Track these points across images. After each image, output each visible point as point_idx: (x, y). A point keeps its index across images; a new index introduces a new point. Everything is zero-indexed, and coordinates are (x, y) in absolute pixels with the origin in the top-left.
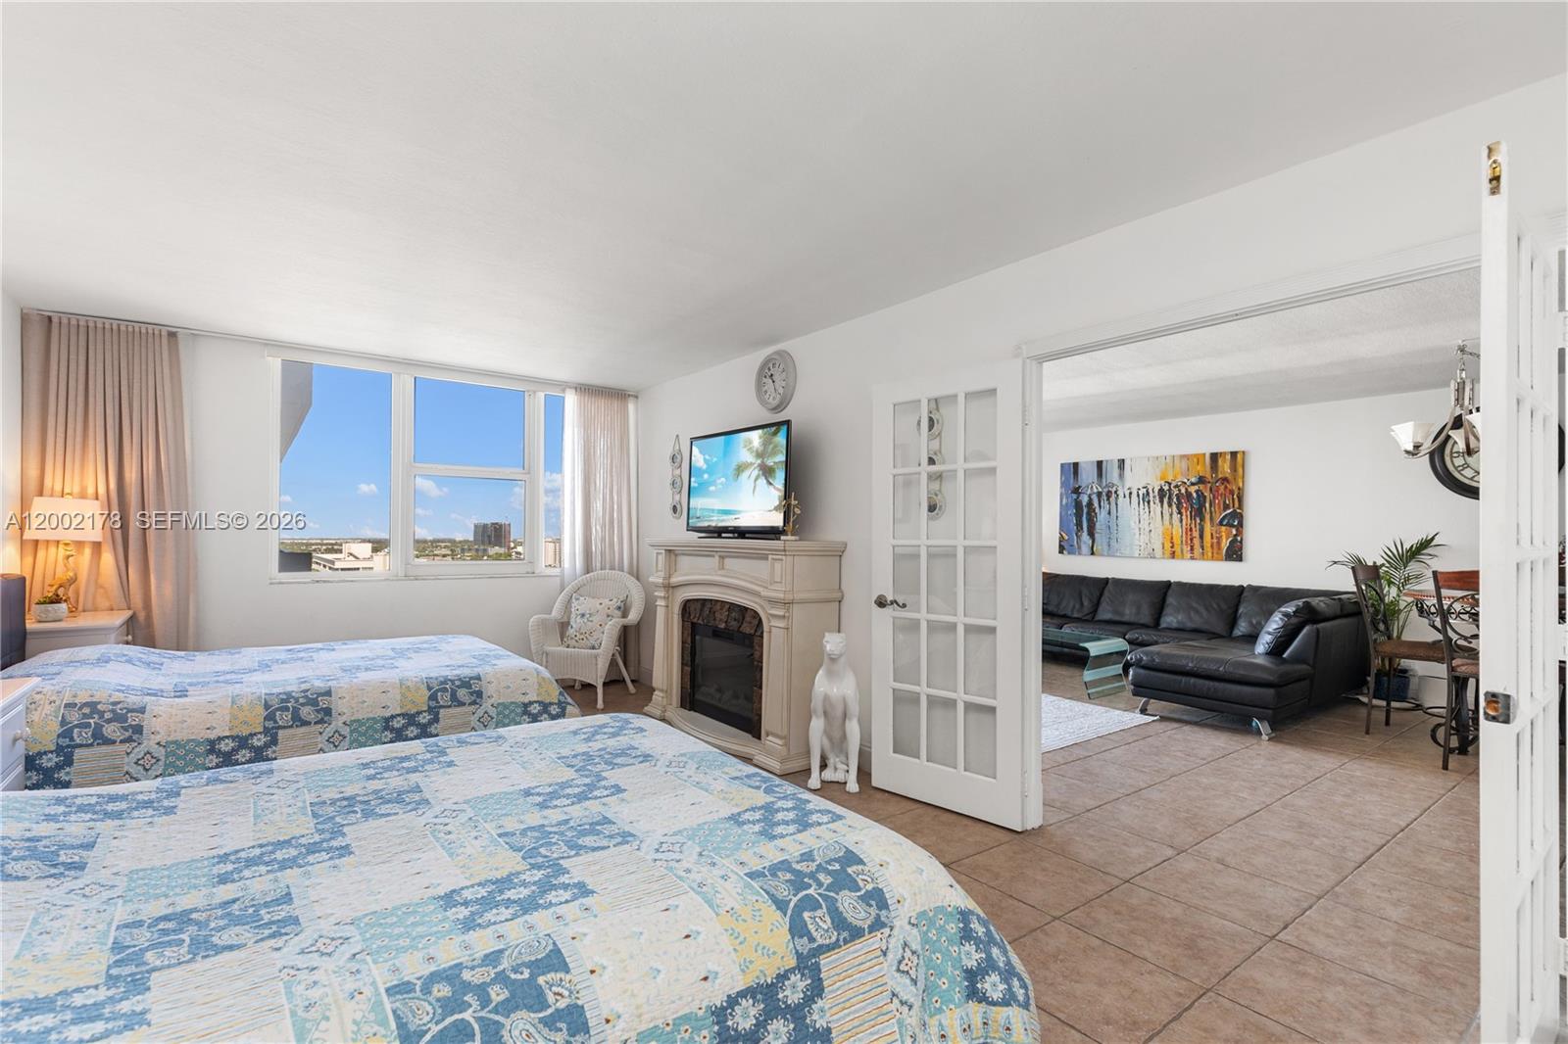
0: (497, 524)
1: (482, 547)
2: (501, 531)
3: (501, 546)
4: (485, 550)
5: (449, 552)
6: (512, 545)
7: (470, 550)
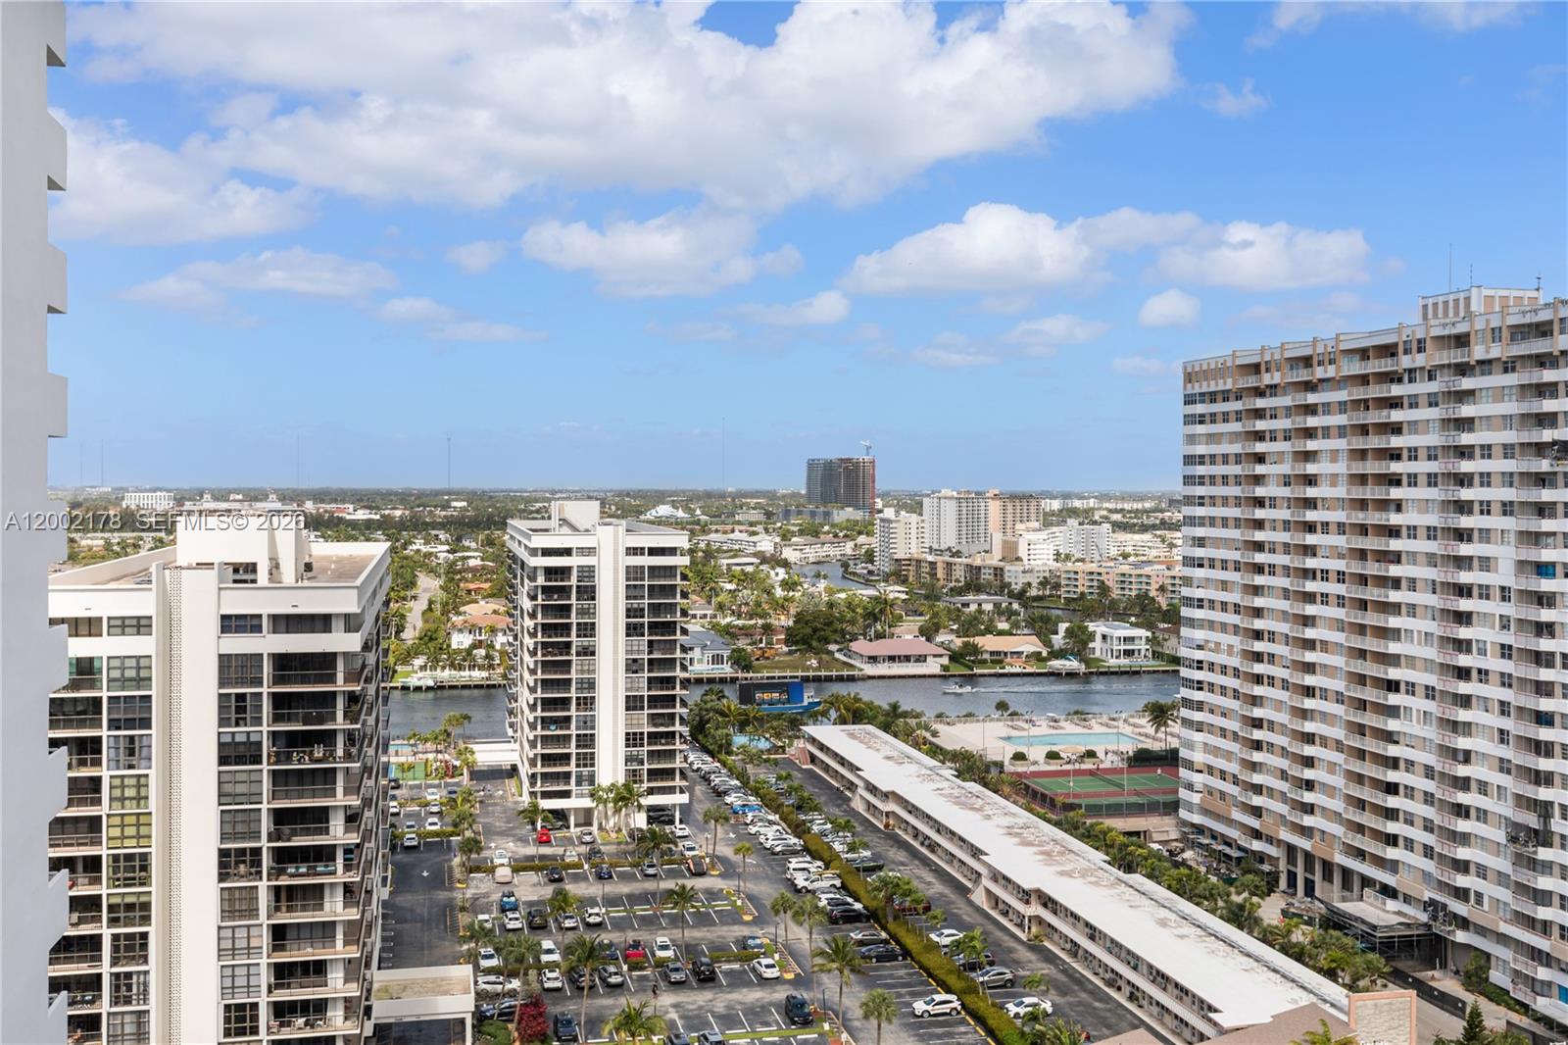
0: (849, 460)
1: (822, 509)
2: (857, 476)
3: (857, 507)
4: (827, 514)
5: (762, 518)
6: (879, 504)
7: (800, 513)
